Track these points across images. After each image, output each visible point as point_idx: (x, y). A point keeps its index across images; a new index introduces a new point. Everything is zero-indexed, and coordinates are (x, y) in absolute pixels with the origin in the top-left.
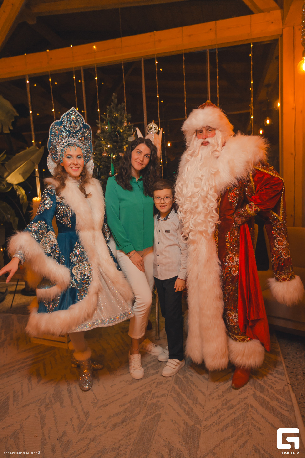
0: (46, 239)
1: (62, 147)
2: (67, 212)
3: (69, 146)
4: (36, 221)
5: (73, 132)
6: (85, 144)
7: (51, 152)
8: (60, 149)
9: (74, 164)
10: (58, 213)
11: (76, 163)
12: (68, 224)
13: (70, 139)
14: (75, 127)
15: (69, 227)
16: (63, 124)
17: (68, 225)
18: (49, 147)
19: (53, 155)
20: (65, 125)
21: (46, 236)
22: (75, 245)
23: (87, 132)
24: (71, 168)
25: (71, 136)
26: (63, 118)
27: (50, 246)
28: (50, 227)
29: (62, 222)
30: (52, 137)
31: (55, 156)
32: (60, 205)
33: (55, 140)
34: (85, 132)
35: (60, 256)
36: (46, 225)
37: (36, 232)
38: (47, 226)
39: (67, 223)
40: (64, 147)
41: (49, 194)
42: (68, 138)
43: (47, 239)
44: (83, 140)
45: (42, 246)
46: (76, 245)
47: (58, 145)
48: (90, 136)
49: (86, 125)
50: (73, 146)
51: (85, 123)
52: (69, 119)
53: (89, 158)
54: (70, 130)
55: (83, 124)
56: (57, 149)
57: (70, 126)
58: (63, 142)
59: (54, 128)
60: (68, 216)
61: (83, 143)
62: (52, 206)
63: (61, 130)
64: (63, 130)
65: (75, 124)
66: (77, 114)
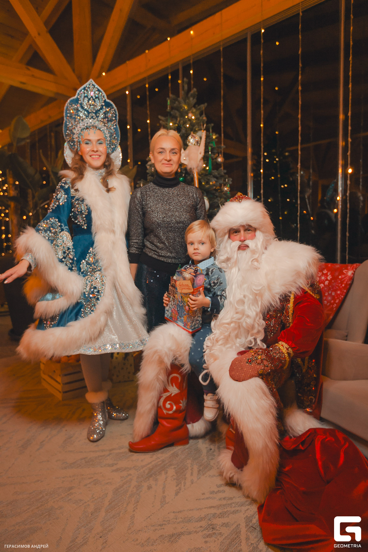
0: (58, 241)
1: (79, 131)
2: (82, 209)
3: (87, 128)
4: (47, 219)
5: (92, 111)
6: (108, 127)
7: (68, 139)
8: (77, 134)
9: (93, 151)
10: (73, 210)
11: (95, 149)
13: (89, 120)
14: (95, 105)
15: (84, 228)
16: (80, 102)
17: (83, 225)
18: (65, 132)
19: (70, 143)
20: (82, 103)
21: (59, 237)
23: (110, 111)
24: (90, 157)
25: (90, 117)
26: (79, 94)
27: (62, 249)
28: (63, 226)
29: (76, 222)
31: (72, 144)
32: (75, 200)
33: (71, 123)
34: (108, 112)
35: (73, 262)
36: (59, 224)
37: (47, 231)
38: (61, 224)
39: (82, 222)
40: (81, 131)
41: (62, 187)
42: (87, 120)
44: (106, 122)
45: (54, 248)
46: (91, 252)
47: (75, 129)
48: (115, 117)
49: (109, 103)
50: (92, 129)
51: (108, 101)
52: (86, 95)
53: (116, 147)
54: (89, 108)
55: (105, 101)
56: (74, 134)
57: (88, 104)
58: (81, 125)
59: (69, 108)
60: (83, 214)
61: (105, 126)
62: (66, 200)
63: (78, 110)
64: (80, 109)
65: (95, 102)
66: (97, 88)
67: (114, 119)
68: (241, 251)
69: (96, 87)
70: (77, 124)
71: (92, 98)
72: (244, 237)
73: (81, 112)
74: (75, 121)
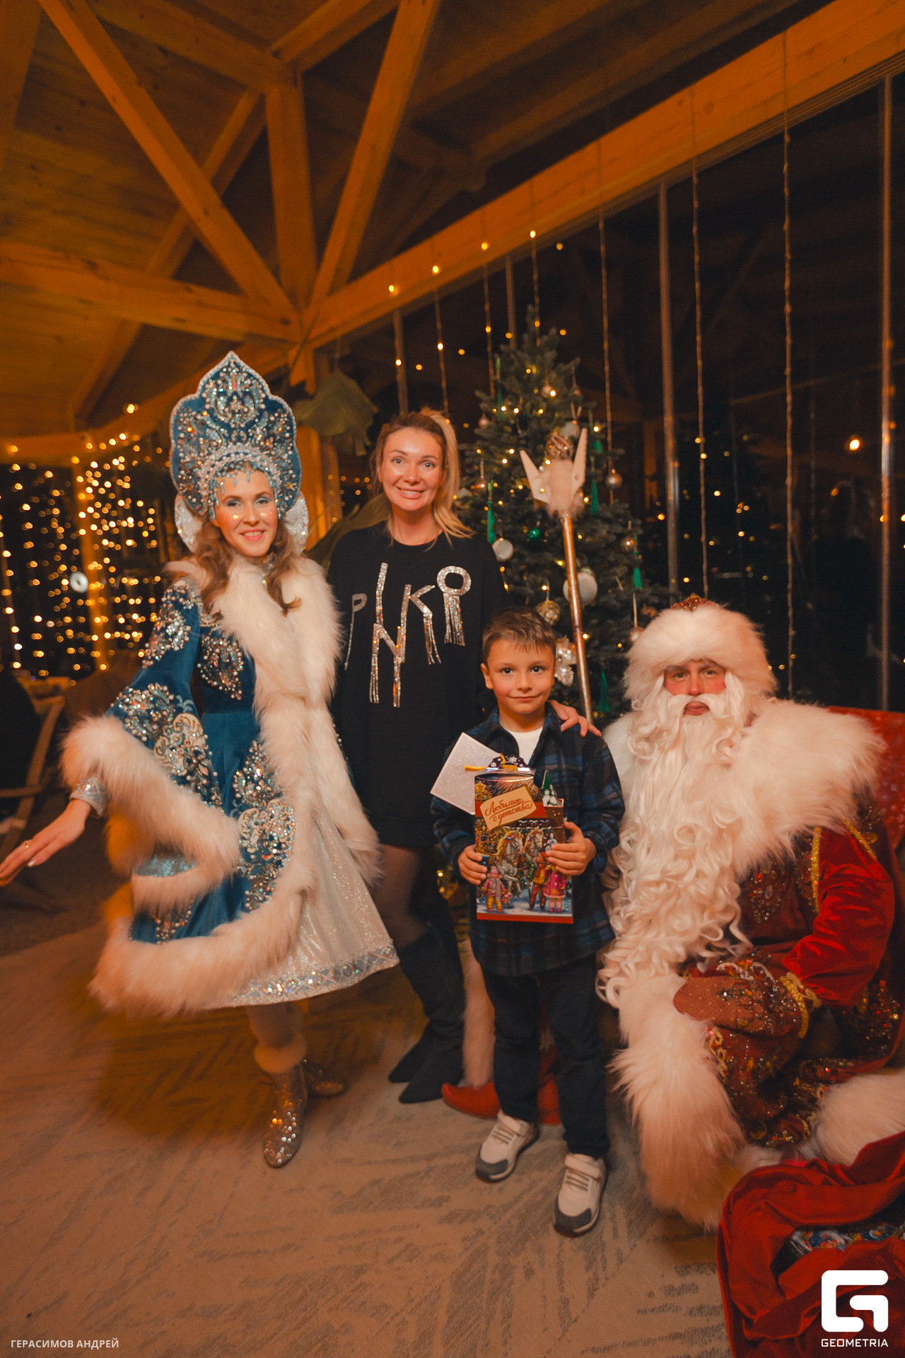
0: (171, 736)
1: (211, 474)
2: (229, 657)
3: (230, 469)
4: (142, 686)
5: (239, 425)
6: (276, 456)
7: (183, 488)
8: (206, 480)
9: (247, 522)
10: (206, 657)
12: (233, 690)
13: (231, 448)
14: (243, 411)
15: (235, 697)
16: (207, 406)
17: (233, 692)
18: (177, 474)
19: (190, 497)
20: (213, 409)
21: (173, 727)
22: (251, 751)
23: (279, 421)
24: (241, 536)
25: (234, 439)
26: (204, 388)
27: (183, 755)
28: (181, 700)
29: (215, 683)
30: (179, 447)
31: (194, 500)
32: (210, 637)
33: (188, 453)
34: (274, 423)
35: (211, 783)
36: (171, 697)
37: (143, 718)
38: (175, 697)
39: (231, 687)
40: (216, 475)
41: (178, 606)
42: (227, 446)
43: (174, 734)
44: (272, 446)
45: (161, 755)
46: (254, 751)
47: (200, 467)
49: (275, 402)
50: (242, 469)
51: (271, 397)
52: (221, 390)
53: (294, 496)
54: (230, 420)
55: (266, 400)
56: (199, 479)
57: (227, 410)
58: (214, 459)
59: (182, 420)
60: (233, 668)
61: (271, 455)
62: (186, 639)
63: (203, 425)
64: (208, 422)
65: (243, 404)
66: (246, 372)
67: (287, 435)
68: (690, 718)
69: (244, 370)
70: (205, 456)
71: (235, 398)
72: (699, 687)
73: (213, 429)
74: (199, 450)
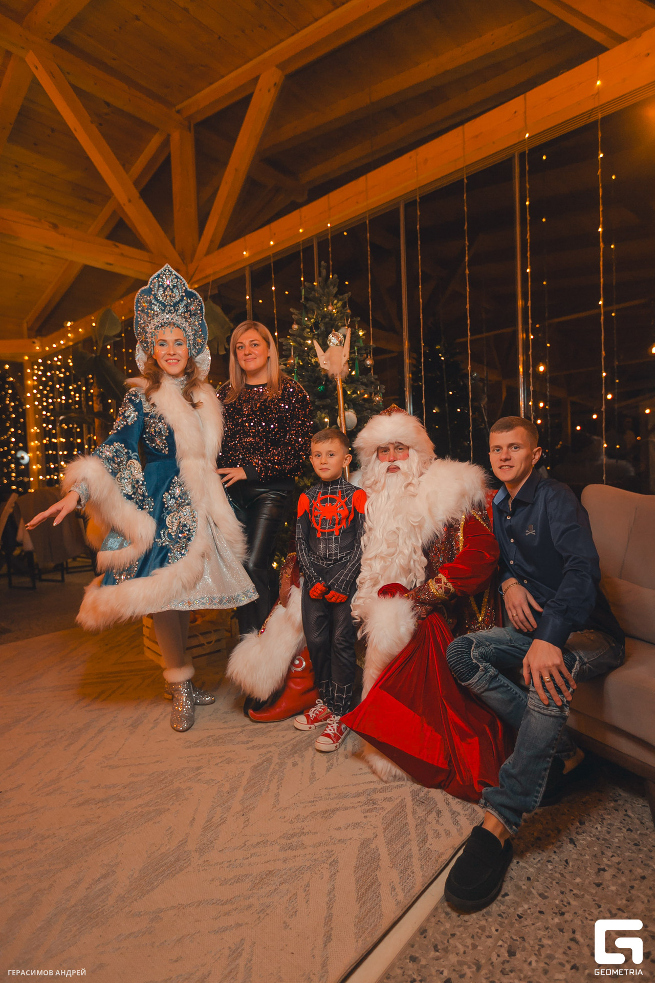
0: (125, 472)
1: (153, 329)
2: (160, 429)
3: (162, 326)
4: (110, 443)
6: (191, 323)
7: (140, 338)
8: (151, 332)
9: (170, 354)
10: (147, 431)
11: (172, 352)
14: (172, 296)
15: (165, 452)
16: (153, 293)
17: (163, 449)
18: (137, 330)
19: (144, 344)
20: (156, 294)
21: (126, 467)
22: (173, 481)
23: (194, 303)
24: (166, 362)
25: (167, 311)
26: (151, 283)
27: (131, 483)
28: (131, 453)
29: (153, 445)
30: (138, 315)
32: (149, 418)
36: (126, 450)
39: (162, 446)
42: (163, 314)
44: (189, 317)
45: (119, 482)
46: (176, 482)
48: (201, 310)
50: (170, 326)
51: (190, 290)
52: (161, 284)
53: (202, 346)
54: (165, 301)
55: (186, 291)
56: (147, 332)
57: (163, 295)
58: (156, 321)
59: (140, 300)
60: (163, 435)
61: (188, 322)
62: (136, 419)
63: (150, 303)
64: (153, 301)
65: (172, 292)
66: (174, 275)
67: (199, 312)
68: (389, 474)
70: (151, 320)
71: (168, 288)
72: (394, 457)
73: (156, 305)
74: (148, 316)
